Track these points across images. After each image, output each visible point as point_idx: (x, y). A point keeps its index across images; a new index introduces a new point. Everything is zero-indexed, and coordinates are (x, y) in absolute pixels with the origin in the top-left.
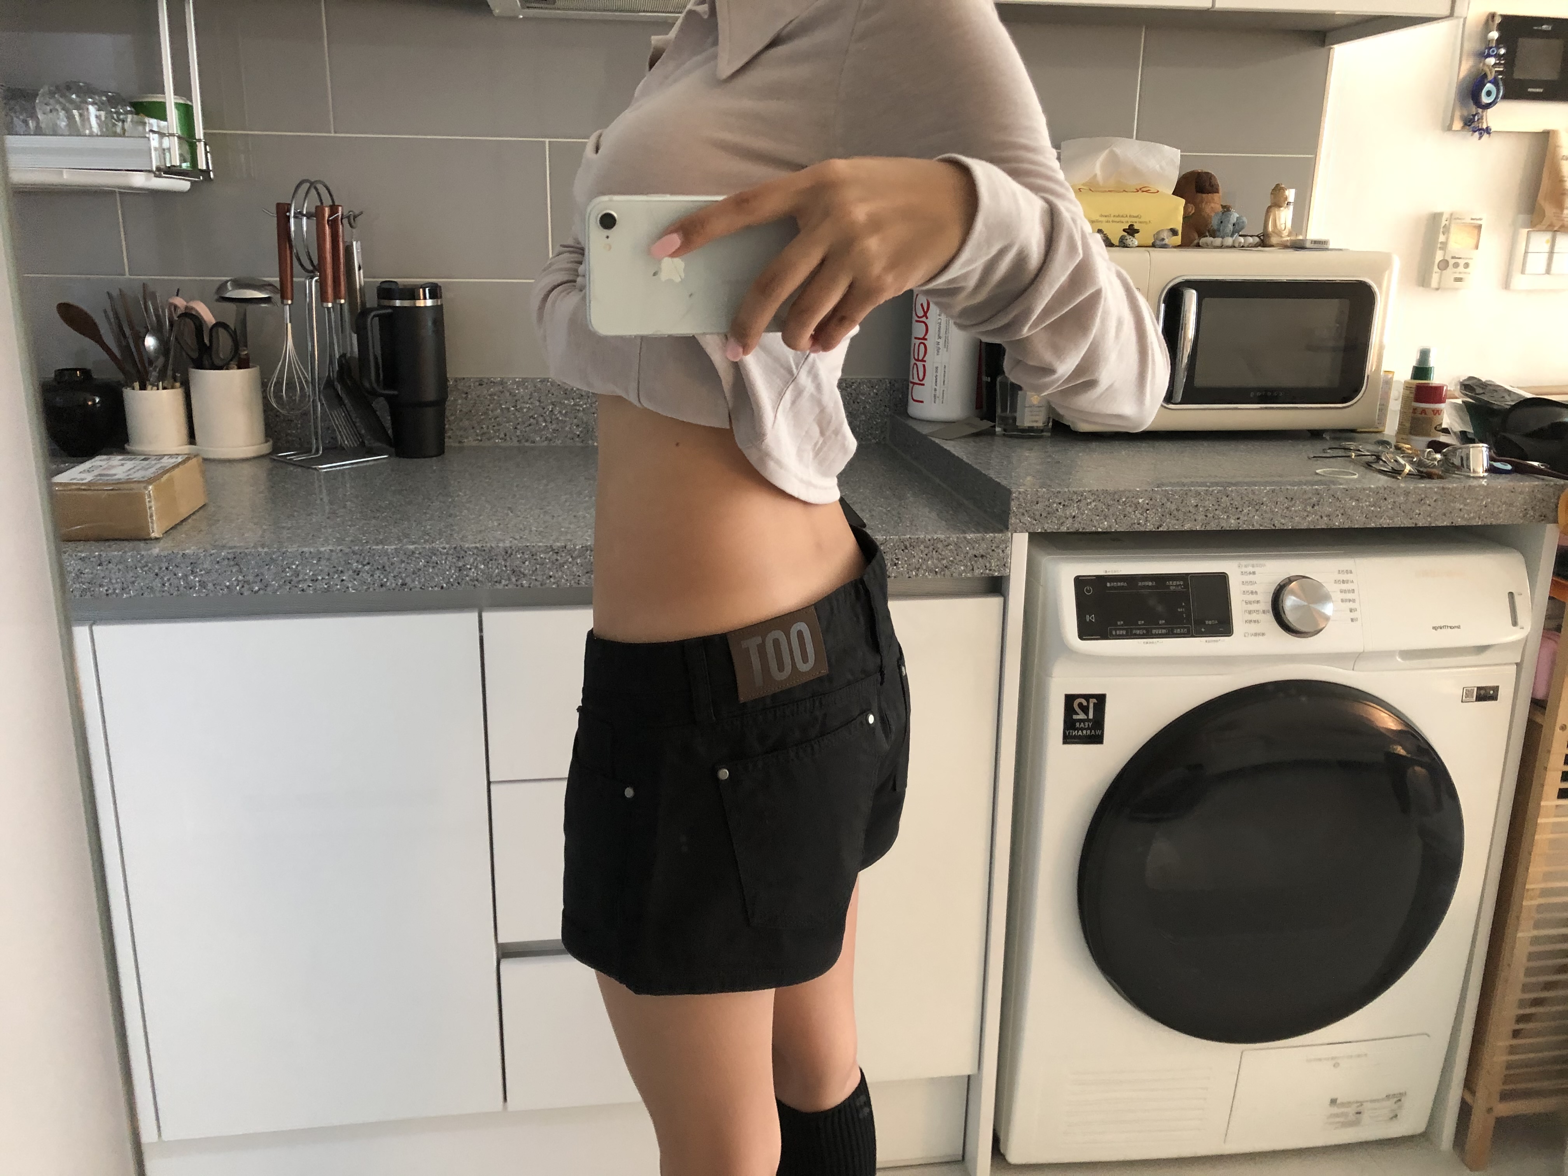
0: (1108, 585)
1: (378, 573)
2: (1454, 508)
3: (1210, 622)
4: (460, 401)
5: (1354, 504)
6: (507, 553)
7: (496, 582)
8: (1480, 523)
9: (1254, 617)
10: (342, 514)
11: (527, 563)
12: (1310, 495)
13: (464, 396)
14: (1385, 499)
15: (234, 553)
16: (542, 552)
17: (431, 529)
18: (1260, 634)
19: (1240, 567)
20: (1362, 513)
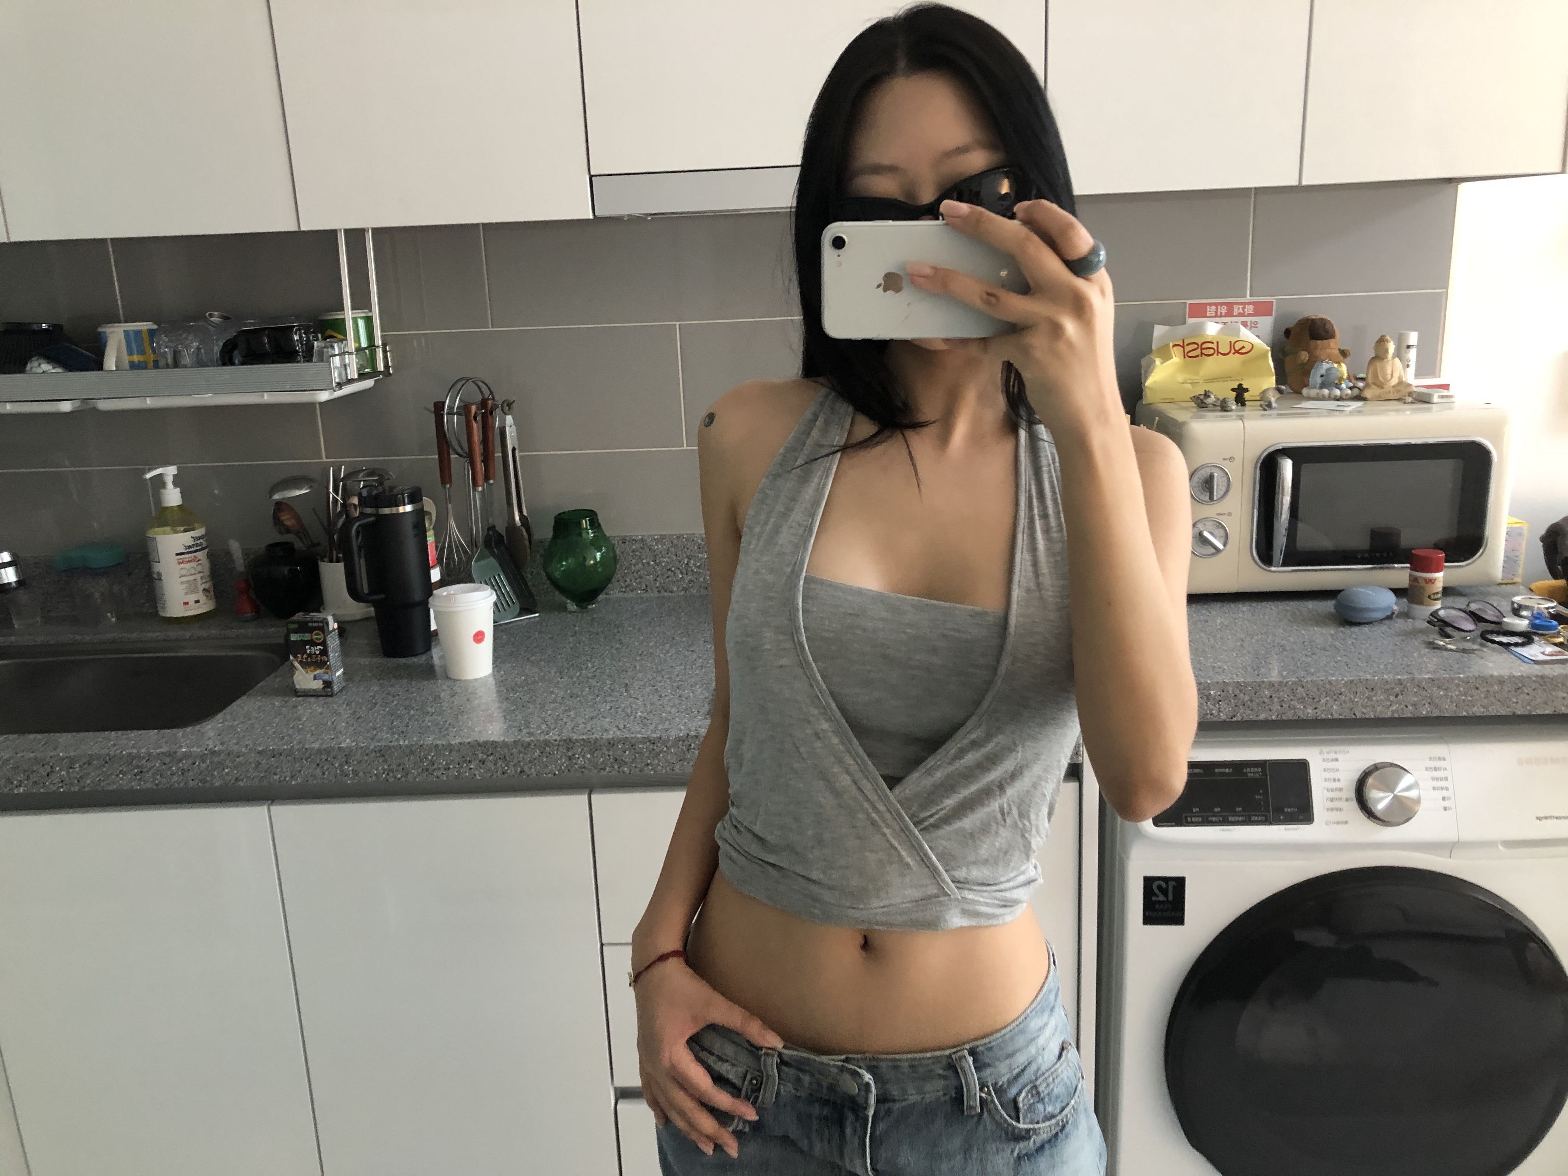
1: (500, 763)
2: (1556, 697)
3: (1289, 810)
5: (1442, 693)
6: (610, 743)
7: (601, 769)
9: (1336, 804)
11: (627, 752)
12: (1393, 686)
14: (1477, 688)
15: (381, 746)
16: (640, 742)
17: (550, 715)
18: (1342, 823)
19: (1320, 753)
20: (1452, 702)
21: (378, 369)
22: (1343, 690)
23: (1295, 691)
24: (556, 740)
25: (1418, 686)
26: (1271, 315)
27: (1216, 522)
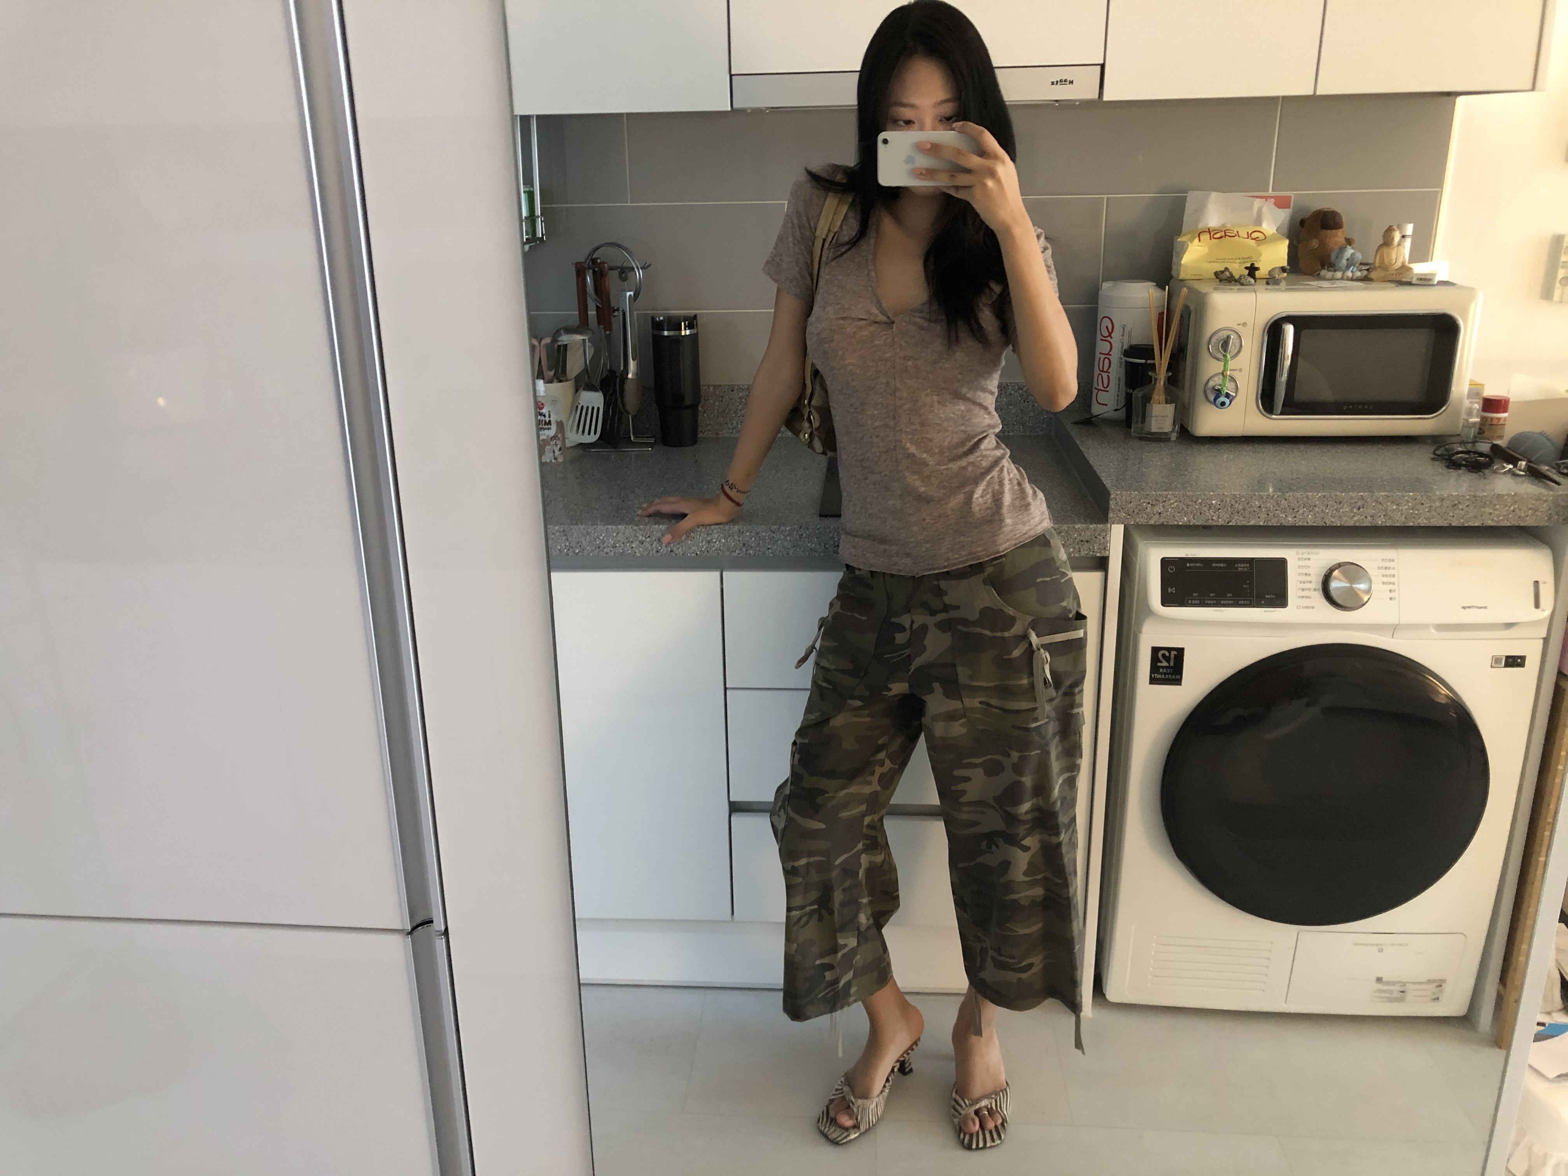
0: (1188, 565)
2: (1485, 512)
3: (1269, 597)
4: (717, 403)
5: (1394, 507)
6: (740, 531)
7: (732, 551)
8: (1508, 525)
9: (1307, 593)
10: (630, 498)
11: (753, 539)
12: (1356, 501)
14: (1422, 504)
16: (763, 532)
18: (1310, 607)
19: (1297, 554)
20: (1402, 514)
21: (538, 236)
22: (1317, 503)
23: (1279, 502)
25: (1376, 501)
26: (1289, 208)
27: (1229, 376)
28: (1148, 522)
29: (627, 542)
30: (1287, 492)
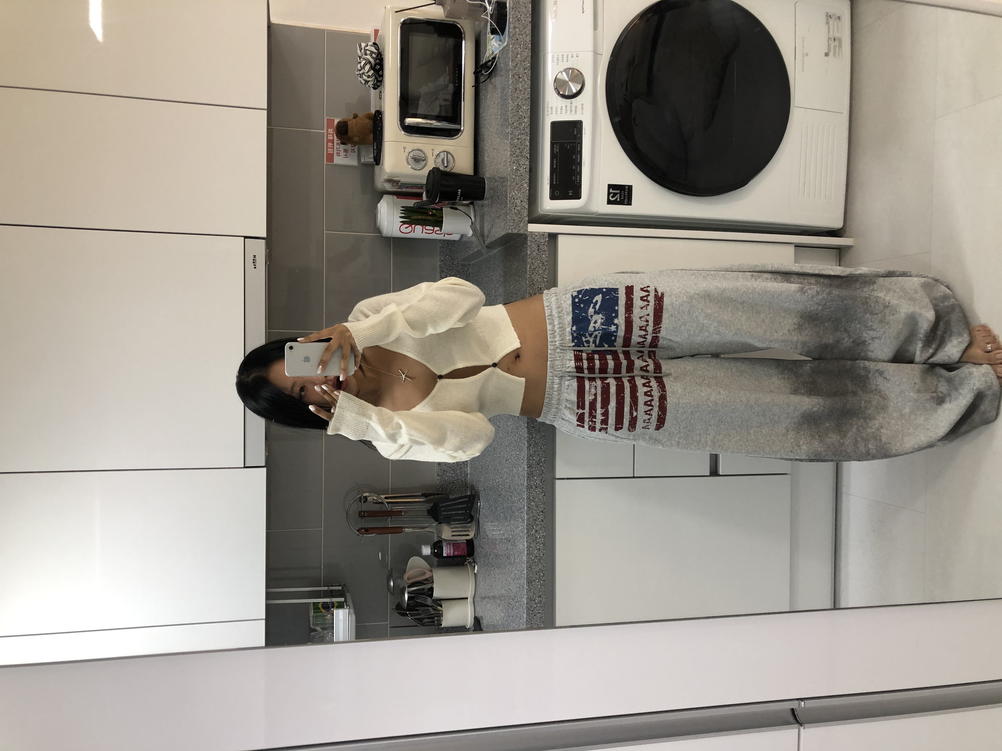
0: (554, 183)
1: (537, 523)
3: (575, 132)
4: (448, 474)
5: (519, 56)
6: (529, 467)
7: (542, 472)
9: (573, 109)
10: (507, 535)
11: (534, 458)
12: (515, 80)
13: (445, 472)
14: (517, 39)
15: (526, 583)
16: (530, 452)
17: (517, 498)
18: (582, 106)
19: (548, 115)
20: (524, 51)
21: (341, 589)
22: (516, 104)
24: (527, 494)
25: (515, 67)
26: (334, 120)
27: (436, 156)
28: (527, 209)
29: (536, 541)
30: (509, 122)
